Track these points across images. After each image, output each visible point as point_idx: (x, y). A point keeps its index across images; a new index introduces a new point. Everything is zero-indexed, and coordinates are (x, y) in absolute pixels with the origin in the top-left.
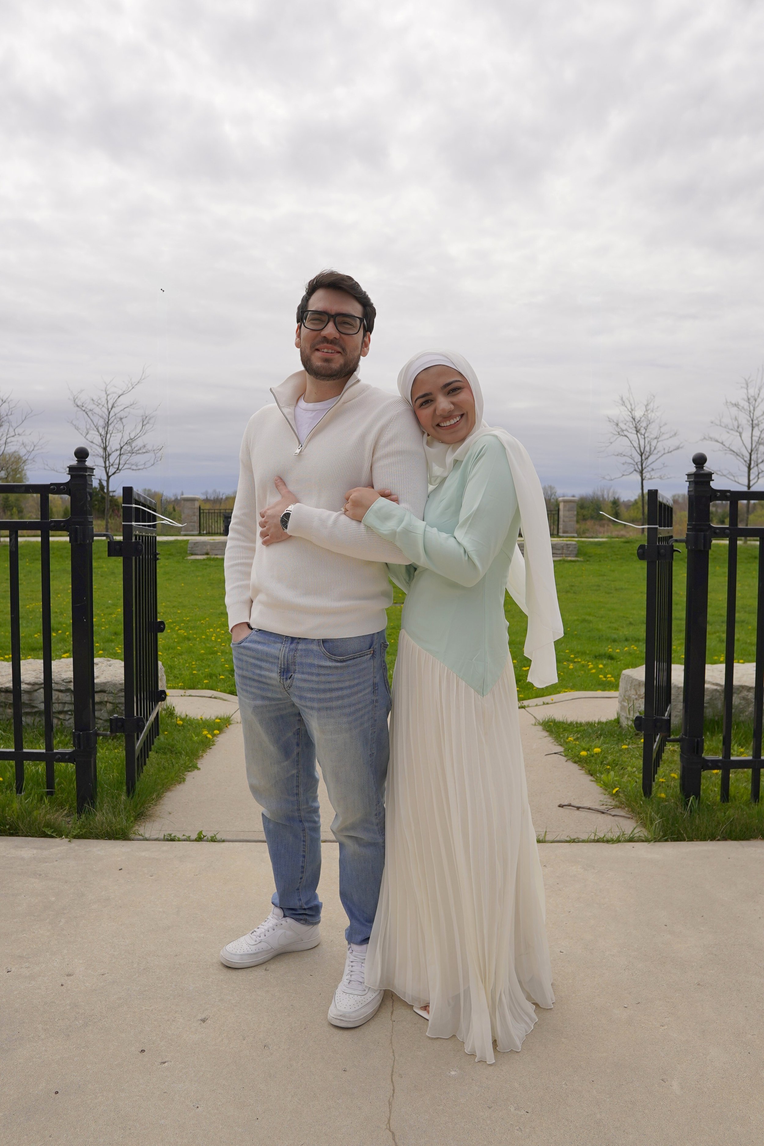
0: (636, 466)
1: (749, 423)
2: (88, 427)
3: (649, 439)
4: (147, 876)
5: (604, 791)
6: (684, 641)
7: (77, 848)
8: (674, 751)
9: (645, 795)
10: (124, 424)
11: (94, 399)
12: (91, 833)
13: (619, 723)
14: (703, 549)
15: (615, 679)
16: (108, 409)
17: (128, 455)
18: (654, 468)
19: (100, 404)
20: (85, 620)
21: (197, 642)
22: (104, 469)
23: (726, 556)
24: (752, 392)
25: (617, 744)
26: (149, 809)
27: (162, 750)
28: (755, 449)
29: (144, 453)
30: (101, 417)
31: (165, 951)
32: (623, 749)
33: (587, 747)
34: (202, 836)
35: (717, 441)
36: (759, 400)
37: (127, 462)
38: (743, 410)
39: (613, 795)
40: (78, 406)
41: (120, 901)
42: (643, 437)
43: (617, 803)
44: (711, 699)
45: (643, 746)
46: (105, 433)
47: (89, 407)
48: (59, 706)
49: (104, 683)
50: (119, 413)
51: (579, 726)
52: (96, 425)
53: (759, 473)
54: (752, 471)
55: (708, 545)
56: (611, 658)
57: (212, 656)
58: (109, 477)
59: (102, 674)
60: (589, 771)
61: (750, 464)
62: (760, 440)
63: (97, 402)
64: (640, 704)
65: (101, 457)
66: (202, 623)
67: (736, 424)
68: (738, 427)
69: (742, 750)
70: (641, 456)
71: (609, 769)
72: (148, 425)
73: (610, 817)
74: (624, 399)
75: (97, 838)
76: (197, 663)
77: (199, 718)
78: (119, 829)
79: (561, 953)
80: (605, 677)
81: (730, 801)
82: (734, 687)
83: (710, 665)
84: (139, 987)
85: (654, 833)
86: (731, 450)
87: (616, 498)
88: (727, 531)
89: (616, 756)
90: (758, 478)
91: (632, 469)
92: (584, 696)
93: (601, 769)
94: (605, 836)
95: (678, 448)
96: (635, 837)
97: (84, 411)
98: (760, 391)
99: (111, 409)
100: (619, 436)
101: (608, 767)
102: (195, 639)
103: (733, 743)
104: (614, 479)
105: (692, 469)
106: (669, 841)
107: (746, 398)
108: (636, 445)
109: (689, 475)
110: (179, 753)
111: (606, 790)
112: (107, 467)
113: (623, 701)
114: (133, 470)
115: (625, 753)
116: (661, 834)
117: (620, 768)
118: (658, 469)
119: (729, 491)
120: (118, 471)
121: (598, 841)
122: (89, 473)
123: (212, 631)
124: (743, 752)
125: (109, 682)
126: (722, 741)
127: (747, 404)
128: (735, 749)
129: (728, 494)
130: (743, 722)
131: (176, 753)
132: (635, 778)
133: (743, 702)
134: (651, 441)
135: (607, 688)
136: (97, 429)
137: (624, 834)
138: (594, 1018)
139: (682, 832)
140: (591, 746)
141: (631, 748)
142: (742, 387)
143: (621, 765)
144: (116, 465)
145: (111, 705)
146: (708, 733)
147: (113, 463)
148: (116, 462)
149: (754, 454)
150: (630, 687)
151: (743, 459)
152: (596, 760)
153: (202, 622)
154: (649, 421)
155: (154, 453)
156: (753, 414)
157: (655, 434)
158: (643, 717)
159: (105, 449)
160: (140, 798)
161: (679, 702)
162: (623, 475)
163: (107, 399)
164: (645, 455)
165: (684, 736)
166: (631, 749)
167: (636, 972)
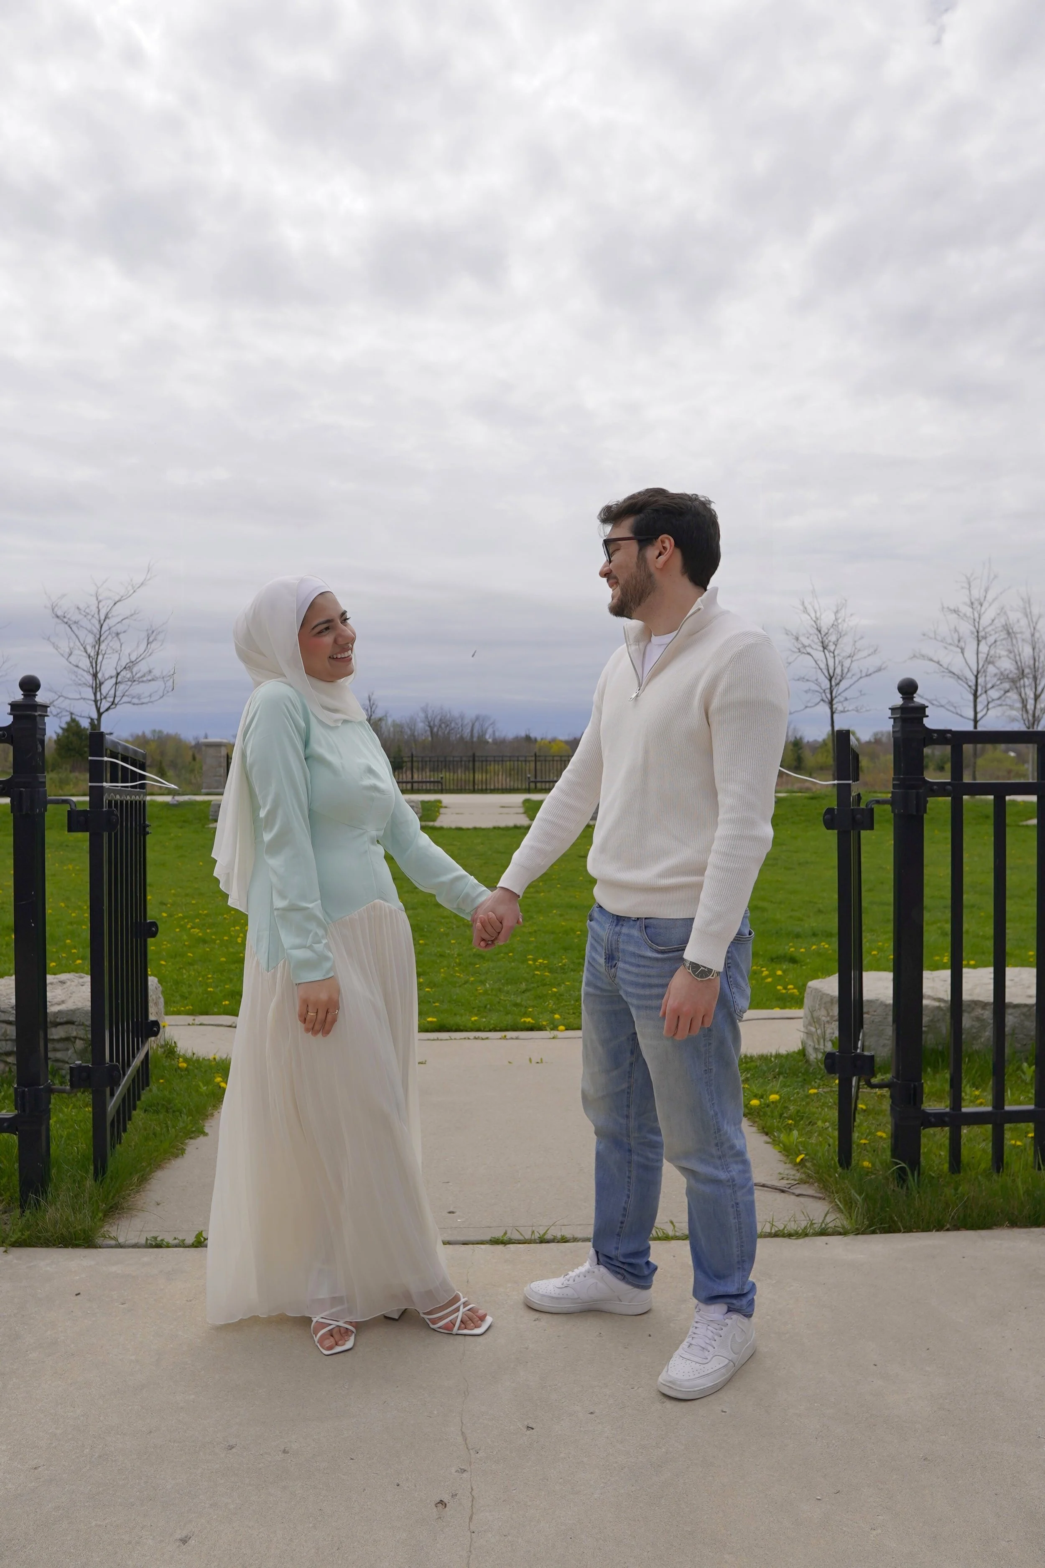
0: (823, 694)
1: (973, 636)
2: (72, 645)
3: (840, 658)
4: (116, 1304)
5: (784, 1158)
6: (891, 935)
7: (15, 1261)
8: (883, 1096)
9: (841, 1165)
10: (122, 641)
11: (81, 607)
12: (39, 1238)
13: (805, 1055)
14: (915, 813)
15: (798, 991)
16: (100, 621)
17: (127, 684)
18: (848, 698)
19: (88, 614)
20: (33, 925)
21: (217, 946)
22: (93, 703)
23: (949, 816)
24: (976, 593)
25: (802, 1086)
26: (128, 1198)
27: (152, 1108)
28: (982, 670)
29: (150, 681)
30: (90, 632)
31: (135, 1425)
32: (811, 1094)
33: (760, 1093)
34: (202, 1239)
35: (931, 660)
36: (986, 605)
37: (126, 694)
38: (965, 618)
39: (796, 1165)
40: (58, 617)
41: (72, 1346)
42: (832, 655)
43: (803, 1176)
44: (932, 1021)
45: (837, 1089)
46: (96, 653)
47: (73, 619)
48: (6, 1044)
49: (71, 1010)
50: (115, 625)
51: (749, 1060)
52: (82, 643)
53: (988, 703)
54: (979, 700)
55: (921, 808)
56: (793, 960)
57: (236, 965)
58: (100, 715)
59: (70, 997)
60: (763, 1128)
61: (976, 691)
62: (989, 657)
63: (84, 611)
64: (833, 1029)
65: (89, 687)
66: (225, 918)
67: (956, 636)
68: (959, 641)
69: (977, 1093)
70: (830, 680)
71: (791, 1124)
72: (155, 643)
73: (793, 1197)
74: (806, 604)
75: (48, 1246)
76: (215, 976)
77: (211, 1057)
78: (80, 1230)
79: (723, 1413)
80: (785, 988)
81: (962, 1171)
82: (963, 1002)
83: (929, 972)
84: (89, 1488)
85: (856, 1221)
86: (951, 672)
87: (798, 737)
88: (949, 787)
89: (801, 1104)
90: (988, 709)
91: (818, 699)
92: (756, 1018)
93: (780, 1124)
94: (785, 1227)
95: (879, 670)
96: (829, 1228)
97: (67, 623)
98: (986, 593)
99: (104, 621)
100: (800, 654)
101: (790, 1122)
102: (214, 941)
103: (964, 1082)
104: (794, 712)
105: (898, 700)
106: (877, 1233)
107: (969, 603)
108: (823, 666)
109: (893, 710)
110: (178, 1111)
111: (787, 1156)
112: (97, 701)
113: (810, 1024)
114: (134, 704)
115: (813, 1100)
116: (866, 1223)
117: (807, 1123)
118: (854, 698)
119: (950, 731)
120: (113, 706)
121: (776, 1235)
122: (39, 713)
123: (238, 930)
124: (979, 1096)
125: (79, 1009)
126: (949, 1080)
127: (971, 610)
128: (968, 1091)
129: (949, 735)
130: (977, 1052)
131: (174, 1112)
132: (828, 1137)
133: (977, 1024)
134: (843, 660)
135: (788, 1004)
136: (85, 648)
137: (812, 1224)
138: (772, 1519)
139: (896, 1219)
140: (765, 1091)
141: (822, 1092)
142: (963, 588)
143: (808, 1118)
144: (110, 697)
145: (82, 1042)
146: (929, 1069)
147: (107, 694)
148: (110, 693)
149: (981, 676)
150: (819, 1005)
151: (967, 684)
152: (772, 1112)
153: (225, 916)
154: (840, 633)
155: (164, 681)
156: (979, 623)
157: (848, 650)
158: (837, 1053)
159: (95, 675)
160: (113, 1183)
161: (887, 1026)
162: (806, 707)
163: (98, 607)
164: (836, 679)
165: (895, 1080)
166: (821, 1094)
167: (833, 1442)
